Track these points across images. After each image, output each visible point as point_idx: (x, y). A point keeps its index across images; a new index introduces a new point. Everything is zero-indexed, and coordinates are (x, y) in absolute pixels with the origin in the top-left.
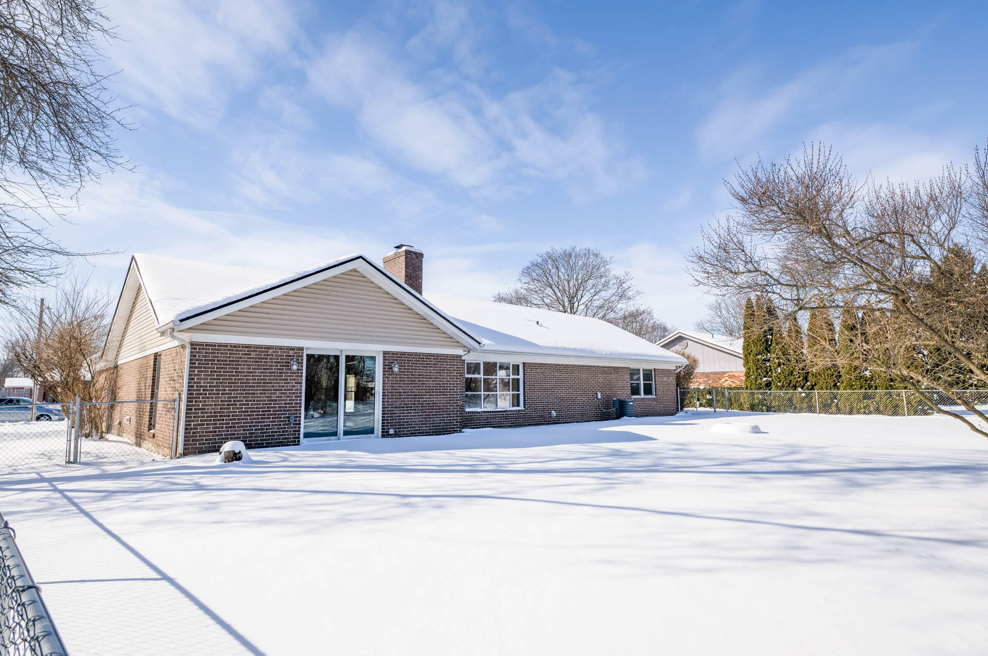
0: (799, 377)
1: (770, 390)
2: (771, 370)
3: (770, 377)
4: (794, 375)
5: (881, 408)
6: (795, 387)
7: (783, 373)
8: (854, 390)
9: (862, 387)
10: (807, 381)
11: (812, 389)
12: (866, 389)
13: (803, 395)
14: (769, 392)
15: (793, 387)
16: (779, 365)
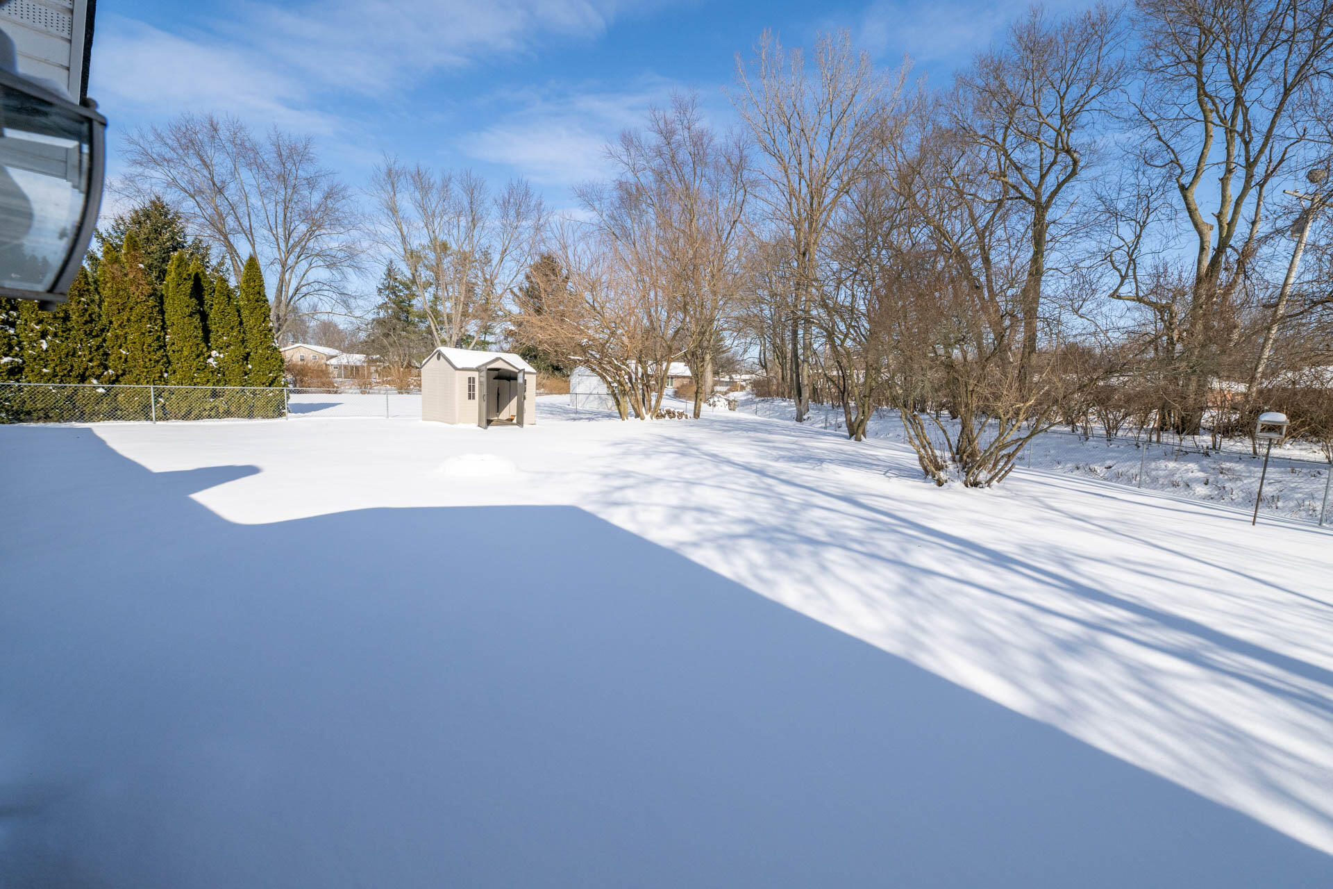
0: (91, 361)
1: (17, 381)
2: (19, 343)
3: (16, 356)
4: (79, 357)
5: (233, 409)
6: (83, 378)
7: (54, 351)
8: (195, 385)
9: (208, 381)
10: (106, 368)
11: (116, 381)
12: (214, 384)
13: (101, 390)
14: (17, 384)
15: (77, 377)
16: (44, 335)
